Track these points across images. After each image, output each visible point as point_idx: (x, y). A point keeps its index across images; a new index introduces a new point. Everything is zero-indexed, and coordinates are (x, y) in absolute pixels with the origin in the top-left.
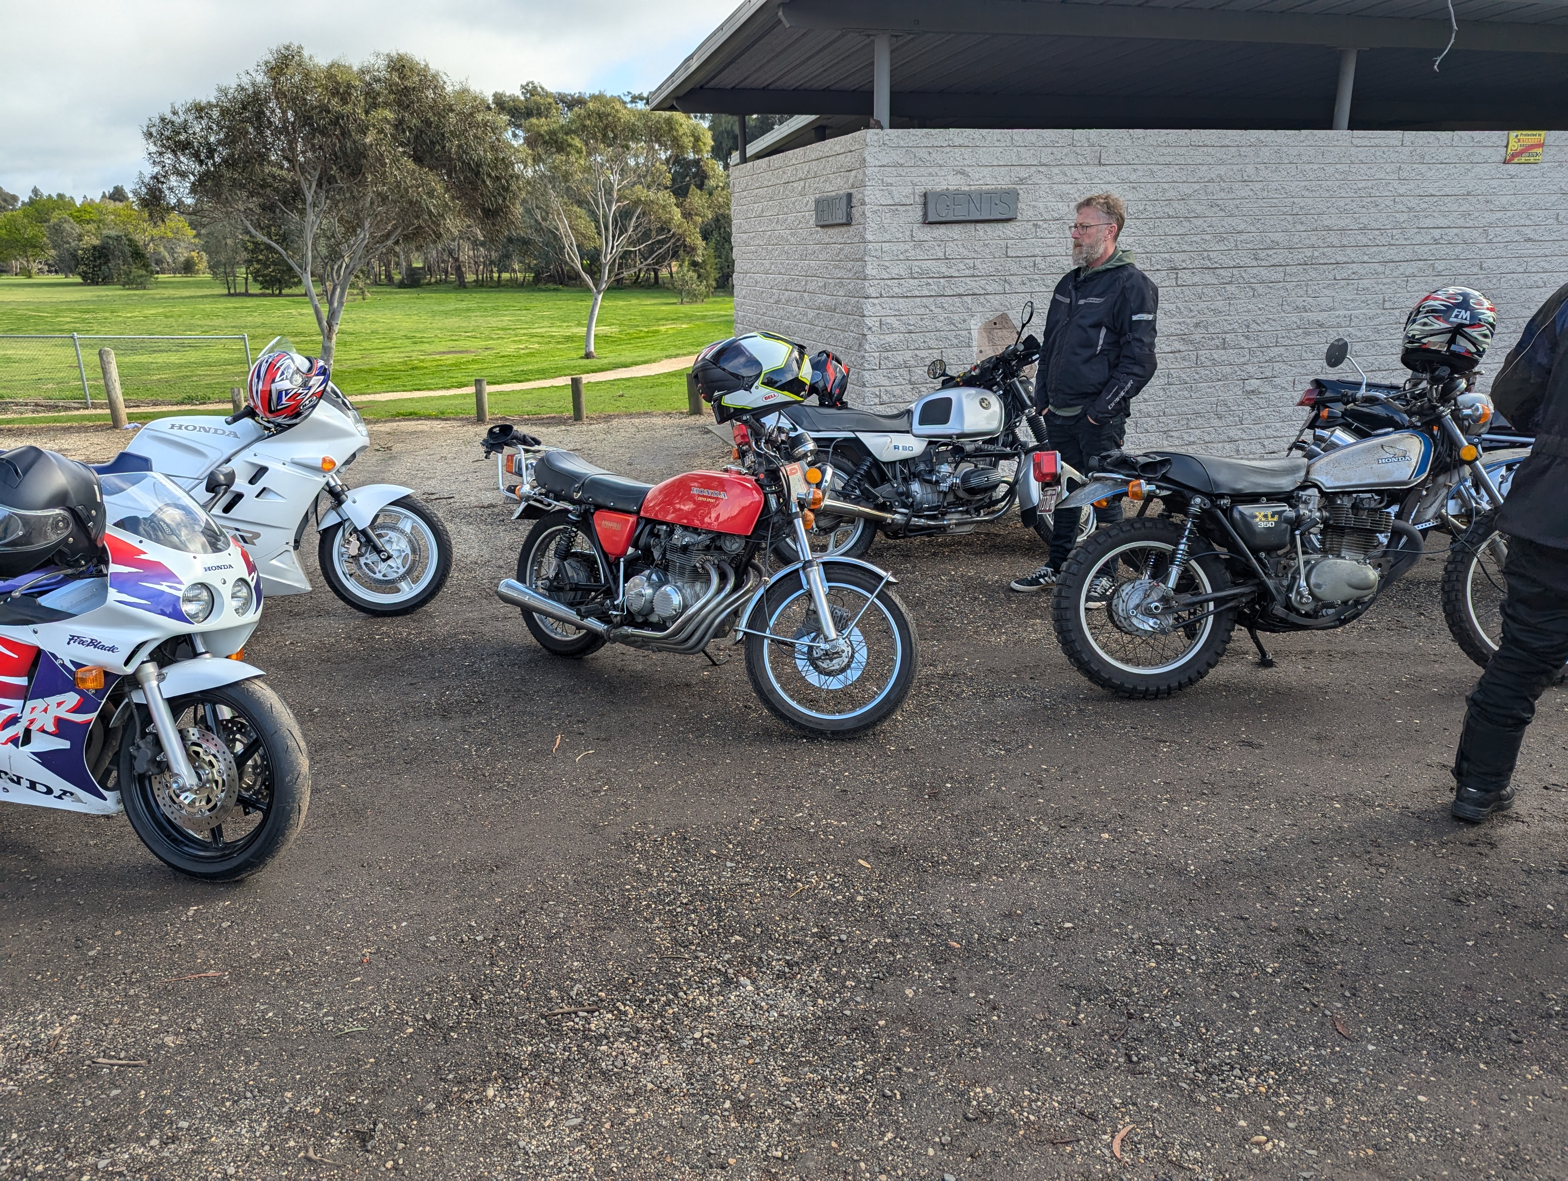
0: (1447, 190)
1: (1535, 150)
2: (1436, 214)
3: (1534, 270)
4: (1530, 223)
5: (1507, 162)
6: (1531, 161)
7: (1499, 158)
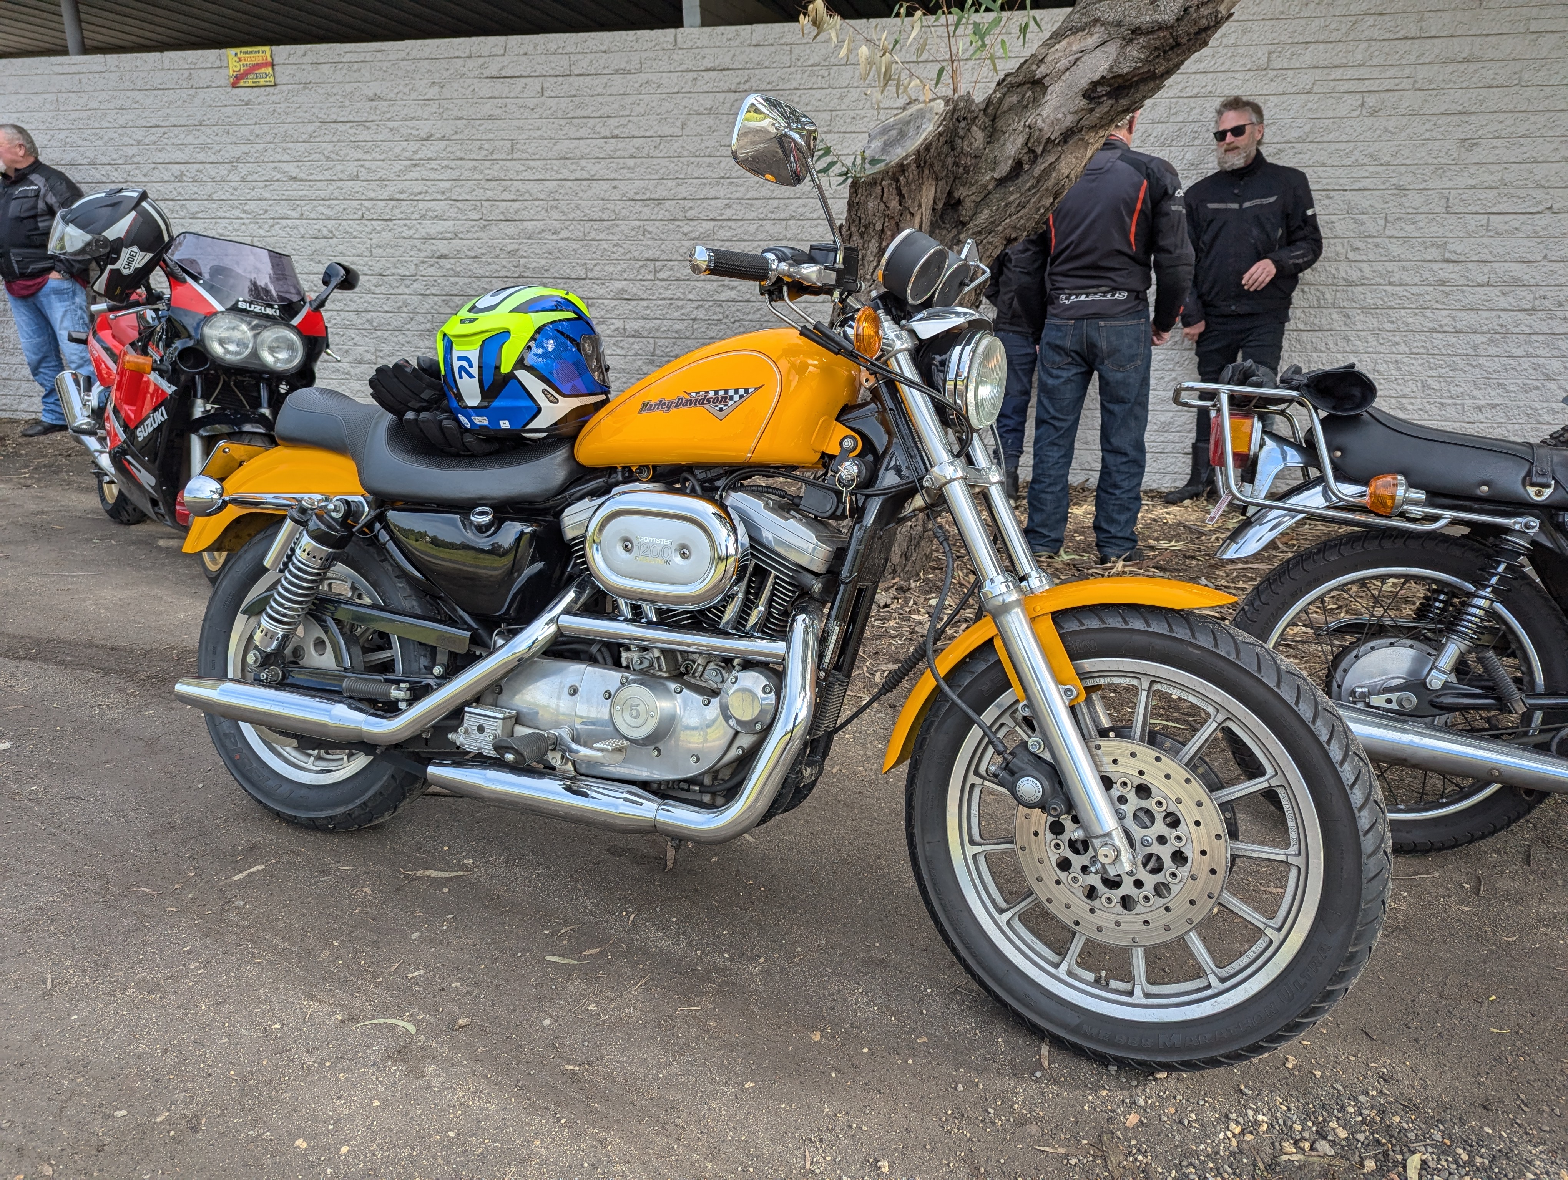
0: (173, 120)
1: (263, 70)
2: (169, 148)
3: (312, 216)
4: (287, 158)
5: (234, 86)
6: (262, 83)
7: (224, 82)
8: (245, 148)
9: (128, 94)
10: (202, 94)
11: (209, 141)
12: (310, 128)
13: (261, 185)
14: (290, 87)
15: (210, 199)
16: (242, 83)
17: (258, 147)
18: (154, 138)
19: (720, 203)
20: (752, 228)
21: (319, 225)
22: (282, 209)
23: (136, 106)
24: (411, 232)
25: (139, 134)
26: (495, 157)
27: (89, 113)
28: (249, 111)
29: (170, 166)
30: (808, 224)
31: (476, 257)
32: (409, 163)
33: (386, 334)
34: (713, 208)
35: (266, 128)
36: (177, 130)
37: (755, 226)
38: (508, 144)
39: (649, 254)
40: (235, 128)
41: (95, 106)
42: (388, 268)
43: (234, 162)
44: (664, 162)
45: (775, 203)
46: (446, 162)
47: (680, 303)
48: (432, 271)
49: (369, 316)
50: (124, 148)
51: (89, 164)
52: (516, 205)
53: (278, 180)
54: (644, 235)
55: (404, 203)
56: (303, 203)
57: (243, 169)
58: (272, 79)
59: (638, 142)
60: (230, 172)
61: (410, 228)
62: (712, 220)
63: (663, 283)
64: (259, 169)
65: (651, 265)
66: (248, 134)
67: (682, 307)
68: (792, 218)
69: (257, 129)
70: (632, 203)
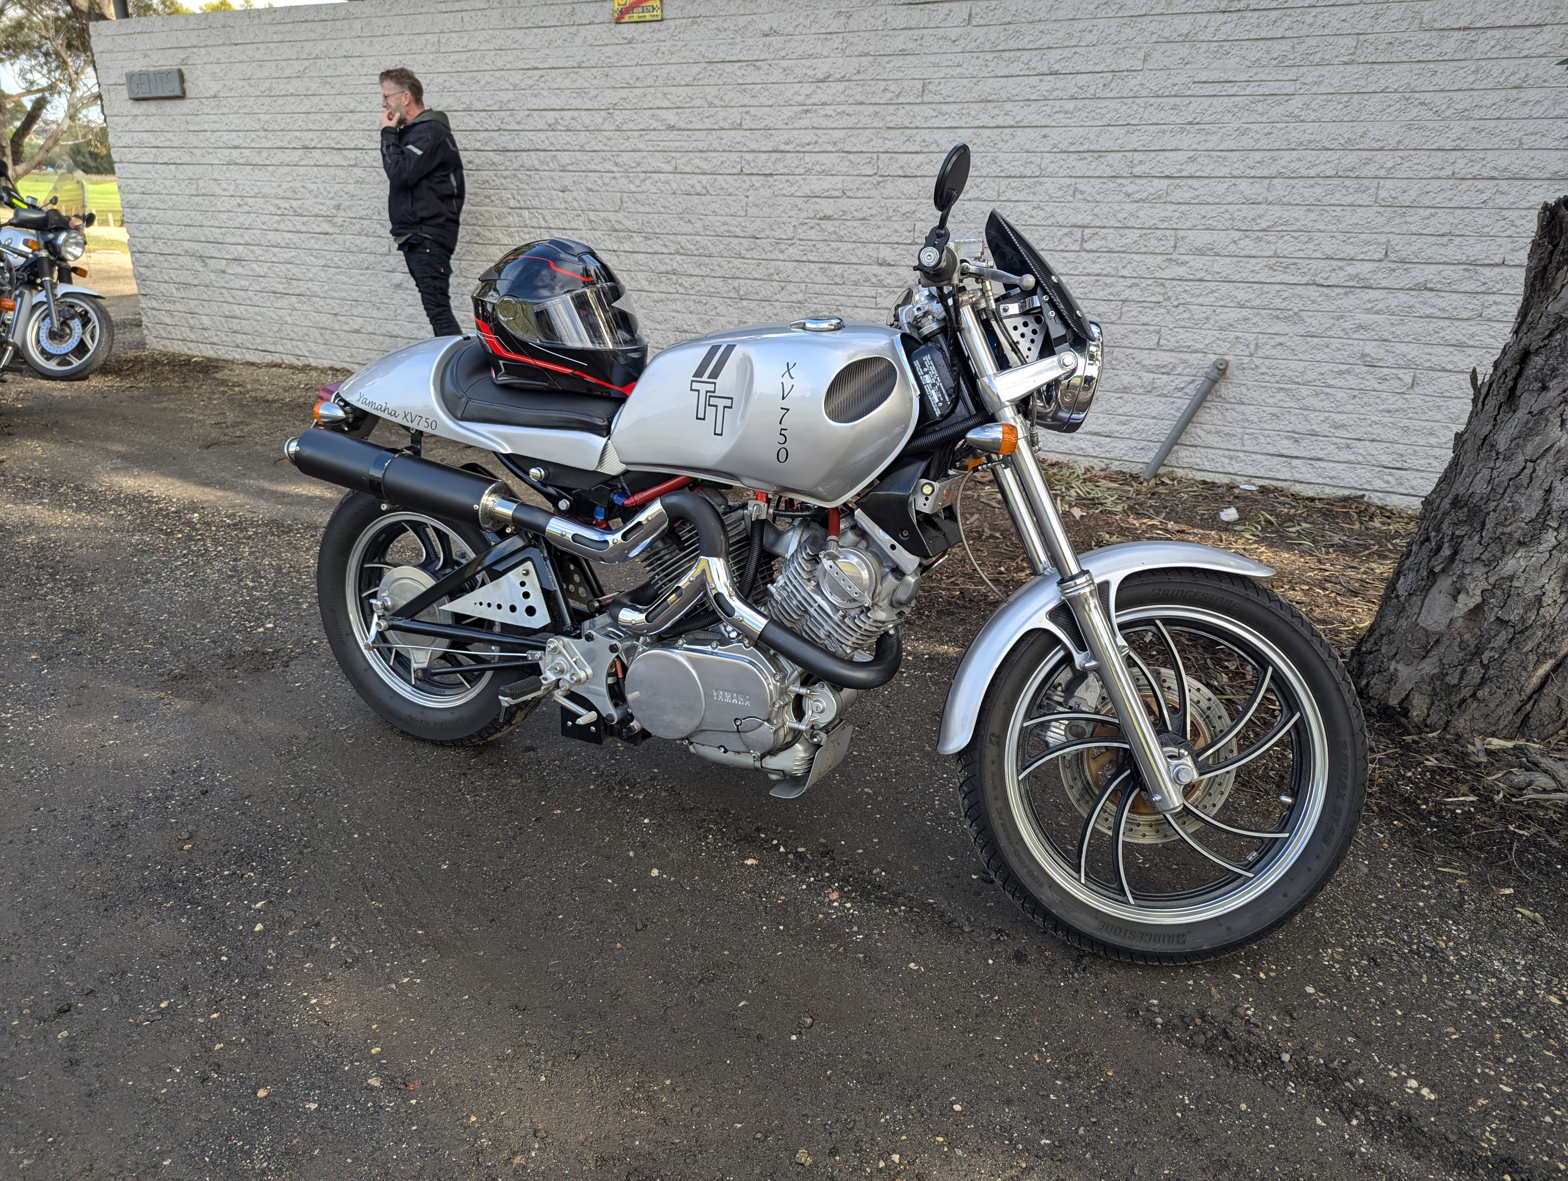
0: (551, 62)
1: (650, 3)
2: (545, 93)
3: (687, 169)
4: (667, 104)
5: (618, 22)
6: (648, 18)
7: (607, 17)
8: (623, 93)
9: (509, 32)
10: (584, 31)
11: (587, 85)
12: (695, 69)
13: (636, 134)
14: (678, 22)
15: (582, 150)
16: (626, 18)
17: (636, 91)
18: (531, 82)
19: (1181, 156)
20: (1221, 188)
21: (693, 180)
22: (656, 162)
23: (515, 46)
24: (793, 189)
25: (516, 77)
26: (901, 100)
27: (469, 54)
28: (631, 51)
29: (544, 113)
30: (1300, 183)
31: (864, 219)
32: (800, 108)
33: (753, 305)
34: (1170, 163)
35: (647, 70)
36: (554, 73)
37: (1226, 185)
38: (919, 85)
39: (1078, 219)
40: (615, 70)
41: (475, 47)
42: (764, 230)
43: (610, 110)
44: (1114, 104)
45: (1258, 156)
46: (842, 108)
47: (1109, 280)
48: (812, 234)
49: (736, 283)
50: (500, 93)
51: (465, 111)
52: (920, 158)
53: (654, 130)
54: (1074, 195)
55: (789, 155)
56: (678, 155)
57: (619, 116)
58: (659, 12)
59: (1082, 79)
60: (605, 119)
61: (792, 184)
62: (1167, 177)
63: (1091, 255)
64: (636, 117)
65: (1078, 233)
66: (627, 77)
67: (1112, 285)
68: (1280, 175)
69: (638, 72)
70: (1064, 156)
